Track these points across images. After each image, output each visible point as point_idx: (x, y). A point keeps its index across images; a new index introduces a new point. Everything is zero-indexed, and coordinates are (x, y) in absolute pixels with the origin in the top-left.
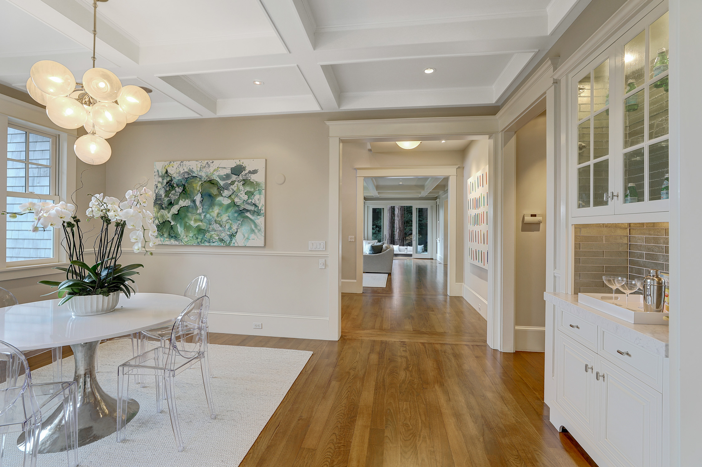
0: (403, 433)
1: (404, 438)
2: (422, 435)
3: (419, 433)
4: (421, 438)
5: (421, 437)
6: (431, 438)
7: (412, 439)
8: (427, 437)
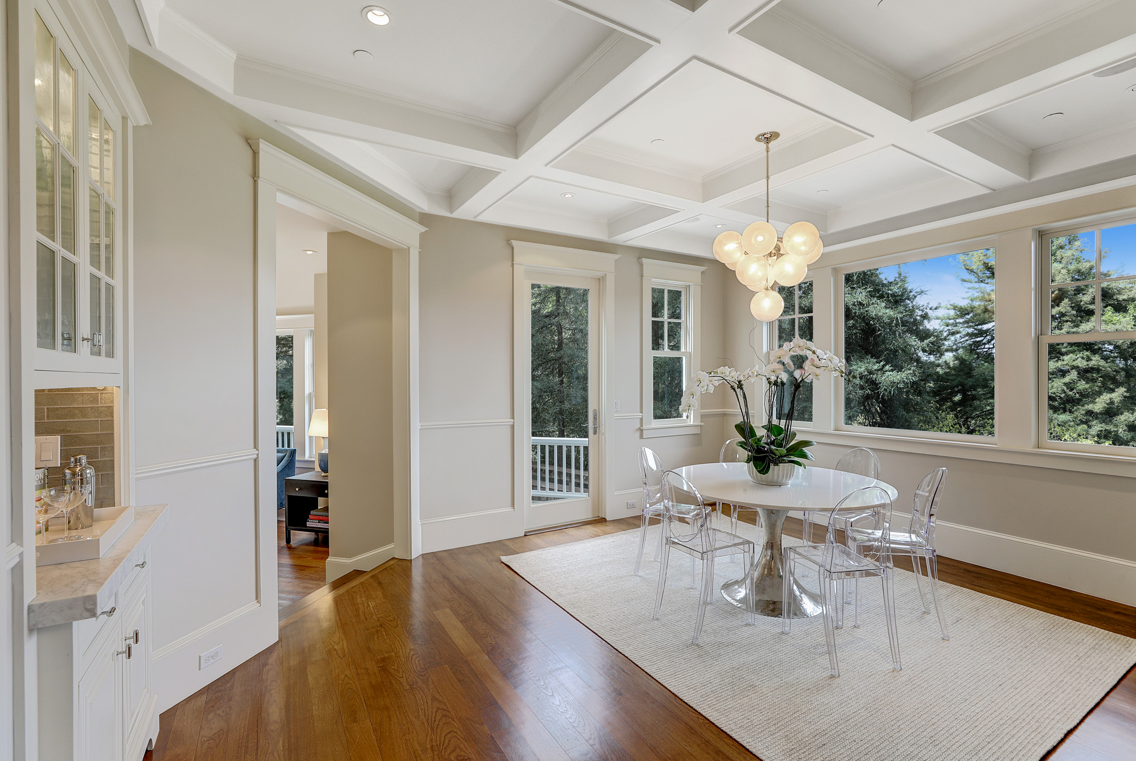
0: (461, 741)
1: (455, 734)
2: (429, 753)
3: (435, 753)
4: (429, 747)
5: (430, 749)
6: (413, 753)
7: (443, 739)
8: (420, 752)
